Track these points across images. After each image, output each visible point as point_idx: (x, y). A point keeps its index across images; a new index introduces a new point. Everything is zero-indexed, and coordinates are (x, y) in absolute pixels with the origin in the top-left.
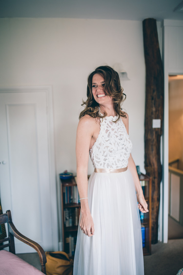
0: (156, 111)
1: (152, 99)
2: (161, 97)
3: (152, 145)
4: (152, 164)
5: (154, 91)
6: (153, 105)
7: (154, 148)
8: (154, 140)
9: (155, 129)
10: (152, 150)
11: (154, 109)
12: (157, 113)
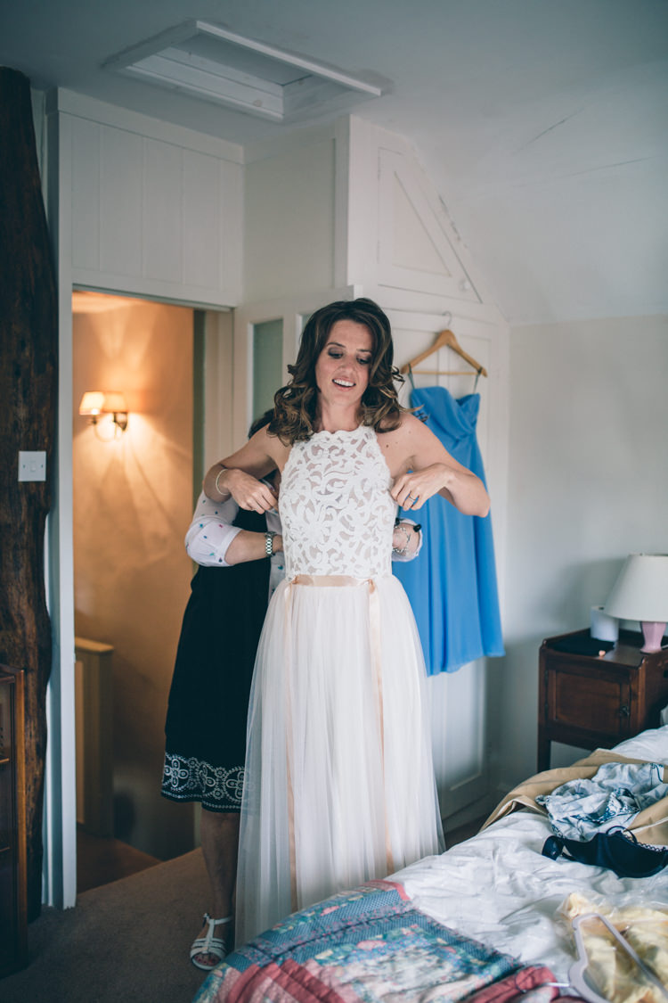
0: (30, 420)
1: (17, 373)
2: (49, 368)
3: (16, 547)
4: (17, 620)
5: (23, 345)
6: (20, 397)
7: (24, 558)
8: (22, 528)
9: (26, 484)
10: (17, 568)
11: (22, 413)
12: (35, 426)
